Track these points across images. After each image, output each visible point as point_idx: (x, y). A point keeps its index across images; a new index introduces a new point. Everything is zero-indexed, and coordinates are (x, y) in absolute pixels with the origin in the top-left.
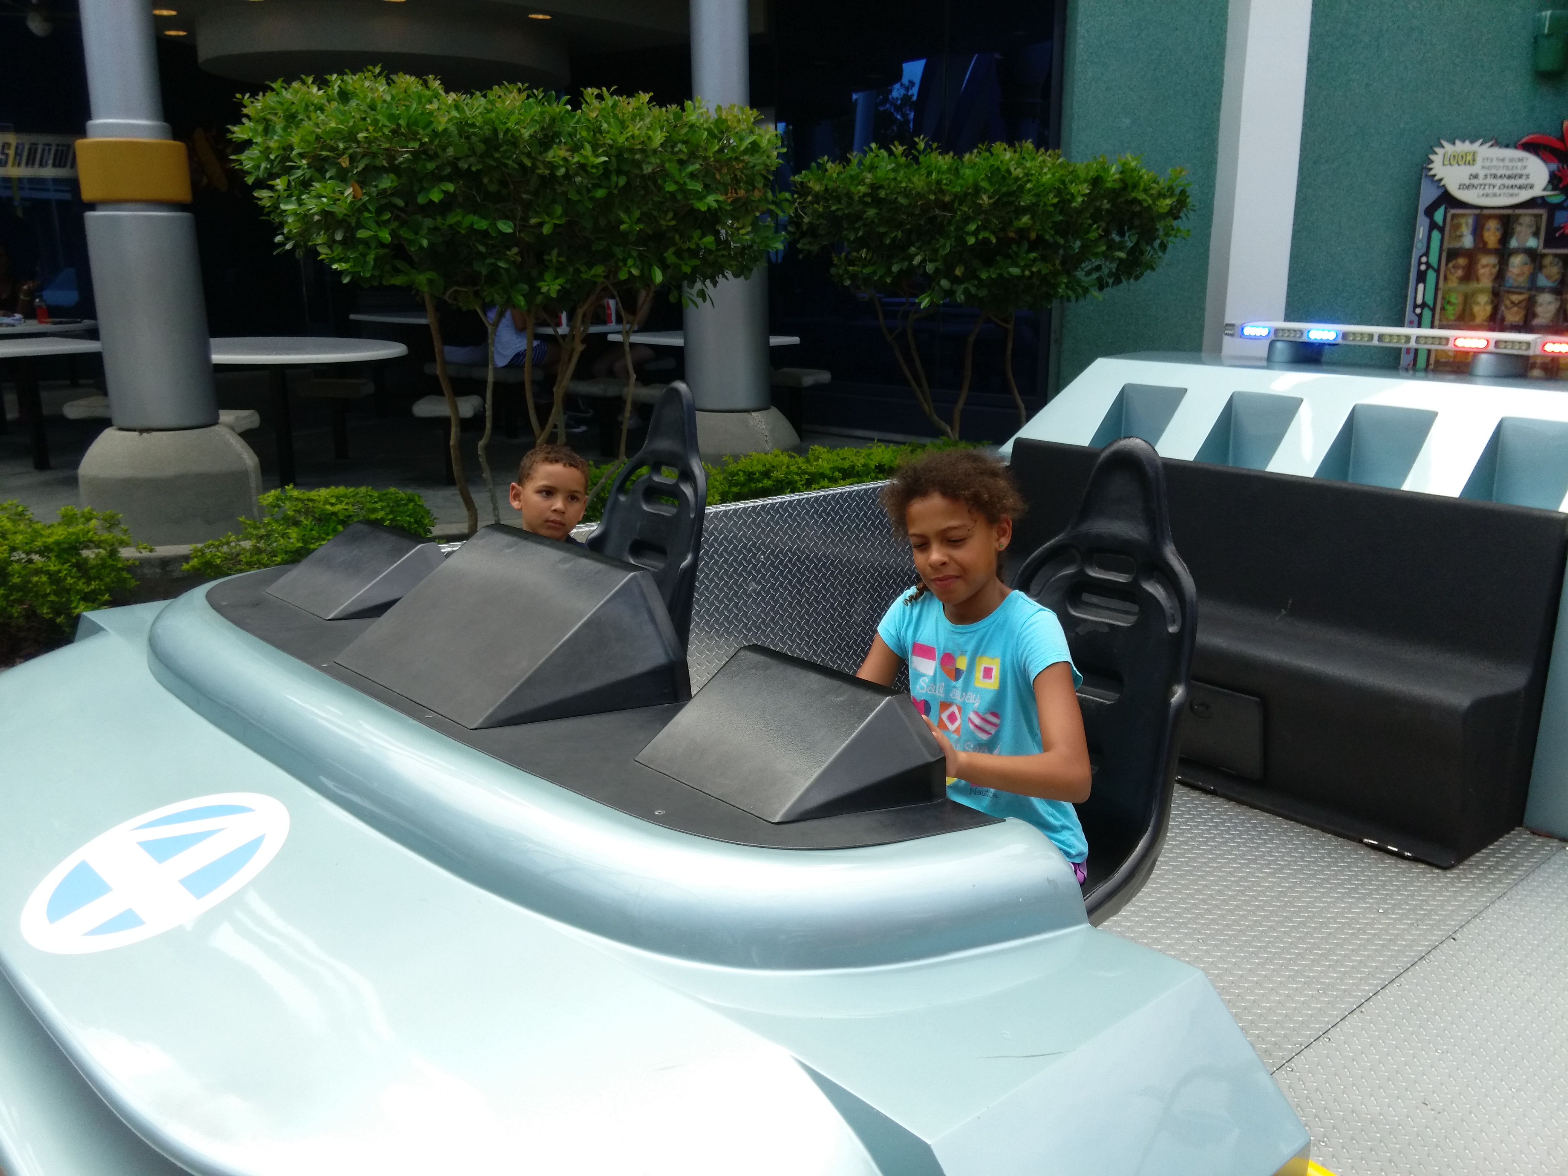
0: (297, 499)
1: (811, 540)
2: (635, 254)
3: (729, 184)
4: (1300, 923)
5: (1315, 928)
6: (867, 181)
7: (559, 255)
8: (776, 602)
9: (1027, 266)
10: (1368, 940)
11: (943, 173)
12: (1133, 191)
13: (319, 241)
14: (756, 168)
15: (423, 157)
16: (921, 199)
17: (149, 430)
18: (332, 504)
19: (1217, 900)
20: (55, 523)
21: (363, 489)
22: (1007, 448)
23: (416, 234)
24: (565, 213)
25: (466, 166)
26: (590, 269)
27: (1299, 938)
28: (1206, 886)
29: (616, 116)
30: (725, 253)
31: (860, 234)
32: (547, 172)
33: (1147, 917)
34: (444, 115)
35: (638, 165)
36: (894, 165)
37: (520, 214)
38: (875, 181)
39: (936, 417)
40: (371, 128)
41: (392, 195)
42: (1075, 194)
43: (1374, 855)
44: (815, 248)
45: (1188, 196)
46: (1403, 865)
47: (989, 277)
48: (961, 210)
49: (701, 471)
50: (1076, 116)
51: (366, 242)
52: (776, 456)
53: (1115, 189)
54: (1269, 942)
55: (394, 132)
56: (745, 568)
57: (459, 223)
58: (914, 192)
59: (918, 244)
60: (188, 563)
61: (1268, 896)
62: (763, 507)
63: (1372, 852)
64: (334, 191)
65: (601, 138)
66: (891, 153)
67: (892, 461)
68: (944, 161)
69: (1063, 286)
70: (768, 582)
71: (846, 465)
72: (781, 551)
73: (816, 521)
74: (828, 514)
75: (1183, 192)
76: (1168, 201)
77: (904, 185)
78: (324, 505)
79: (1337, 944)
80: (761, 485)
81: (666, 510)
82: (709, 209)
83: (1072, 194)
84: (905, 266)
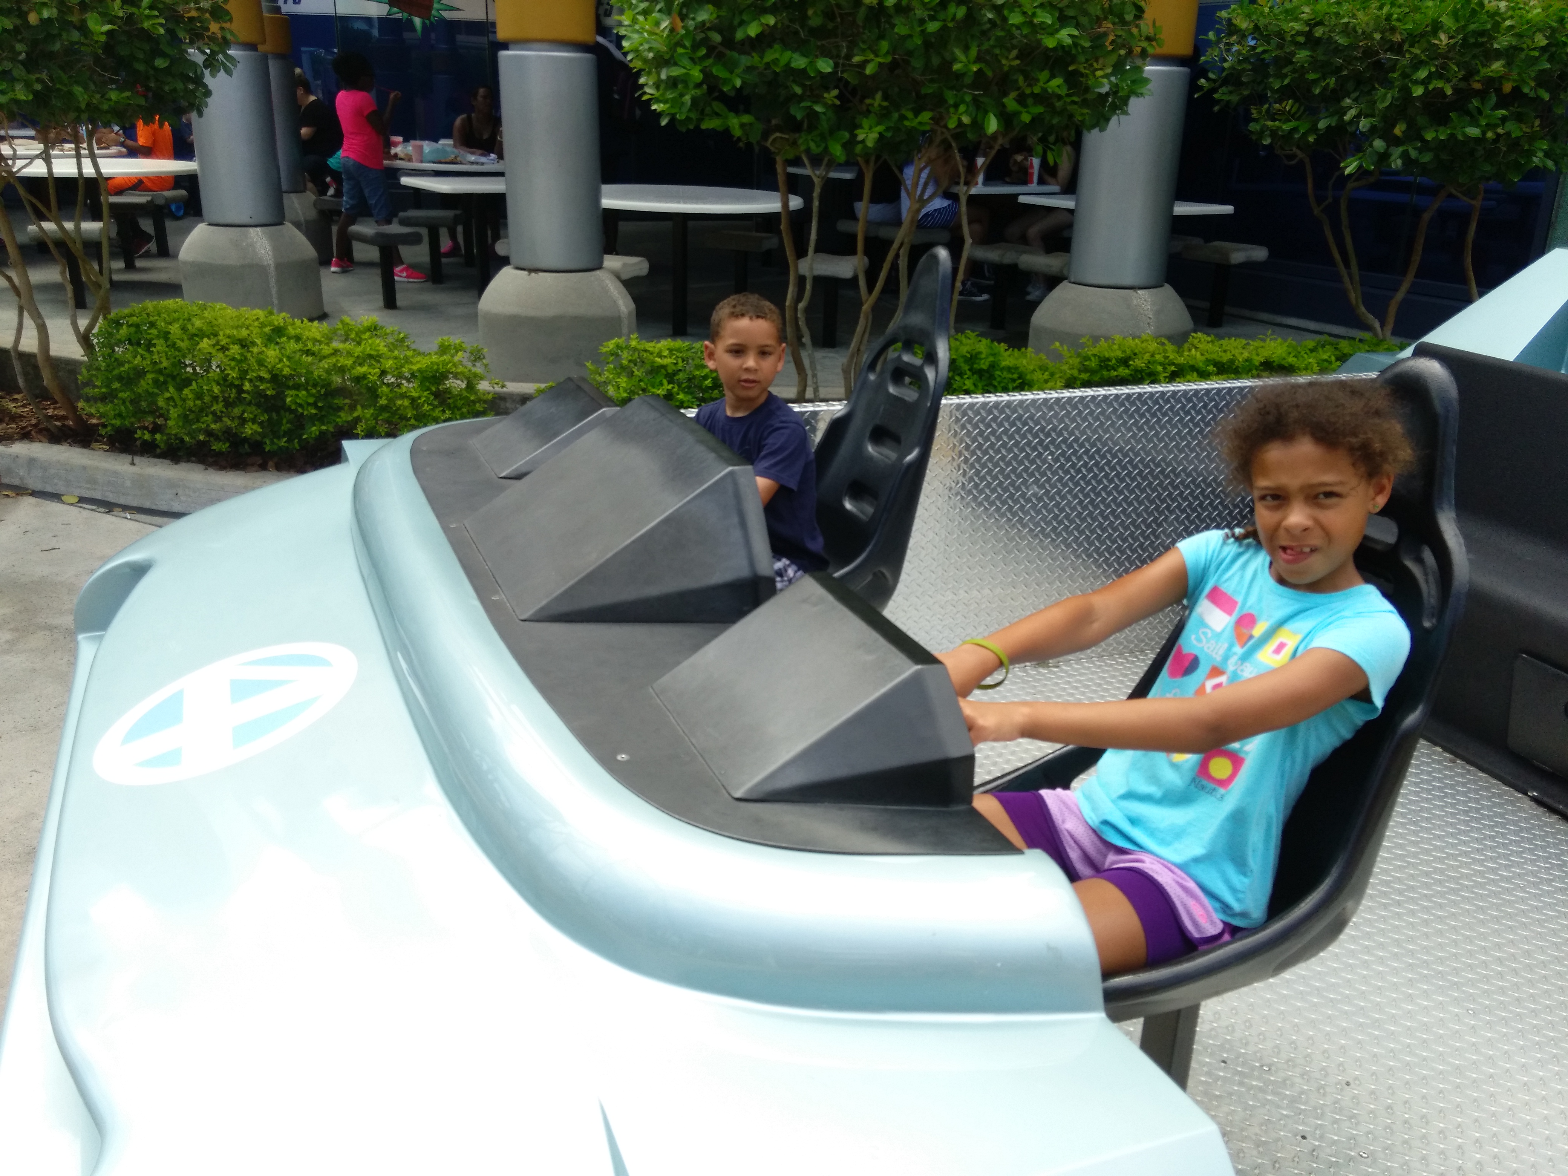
2: (968, 98)
7: (885, 97)
8: (1062, 510)
9: (1490, 127)
16: (1365, 39)
17: (536, 270)
22: (1406, 354)
23: (731, 72)
24: (893, 50)
26: (916, 116)
31: (1286, 82)
37: (844, 51)
38: (1312, 17)
39: (1363, 309)
41: (709, 29)
44: (1235, 98)
47: (1436, 139)
48: (1411, 53)
49: (943, 356)
52: (1145, 342)
57: (776, 61)
58: (1360, 31)
59: (1354, 95)
67: (1284, 357)
69: (1540, 154)
71: (1225, 358)
77: (1345, 20)
80: (1115, 373)
81: (909, 394)
82: (1060, 46)
84: (1333, 121)
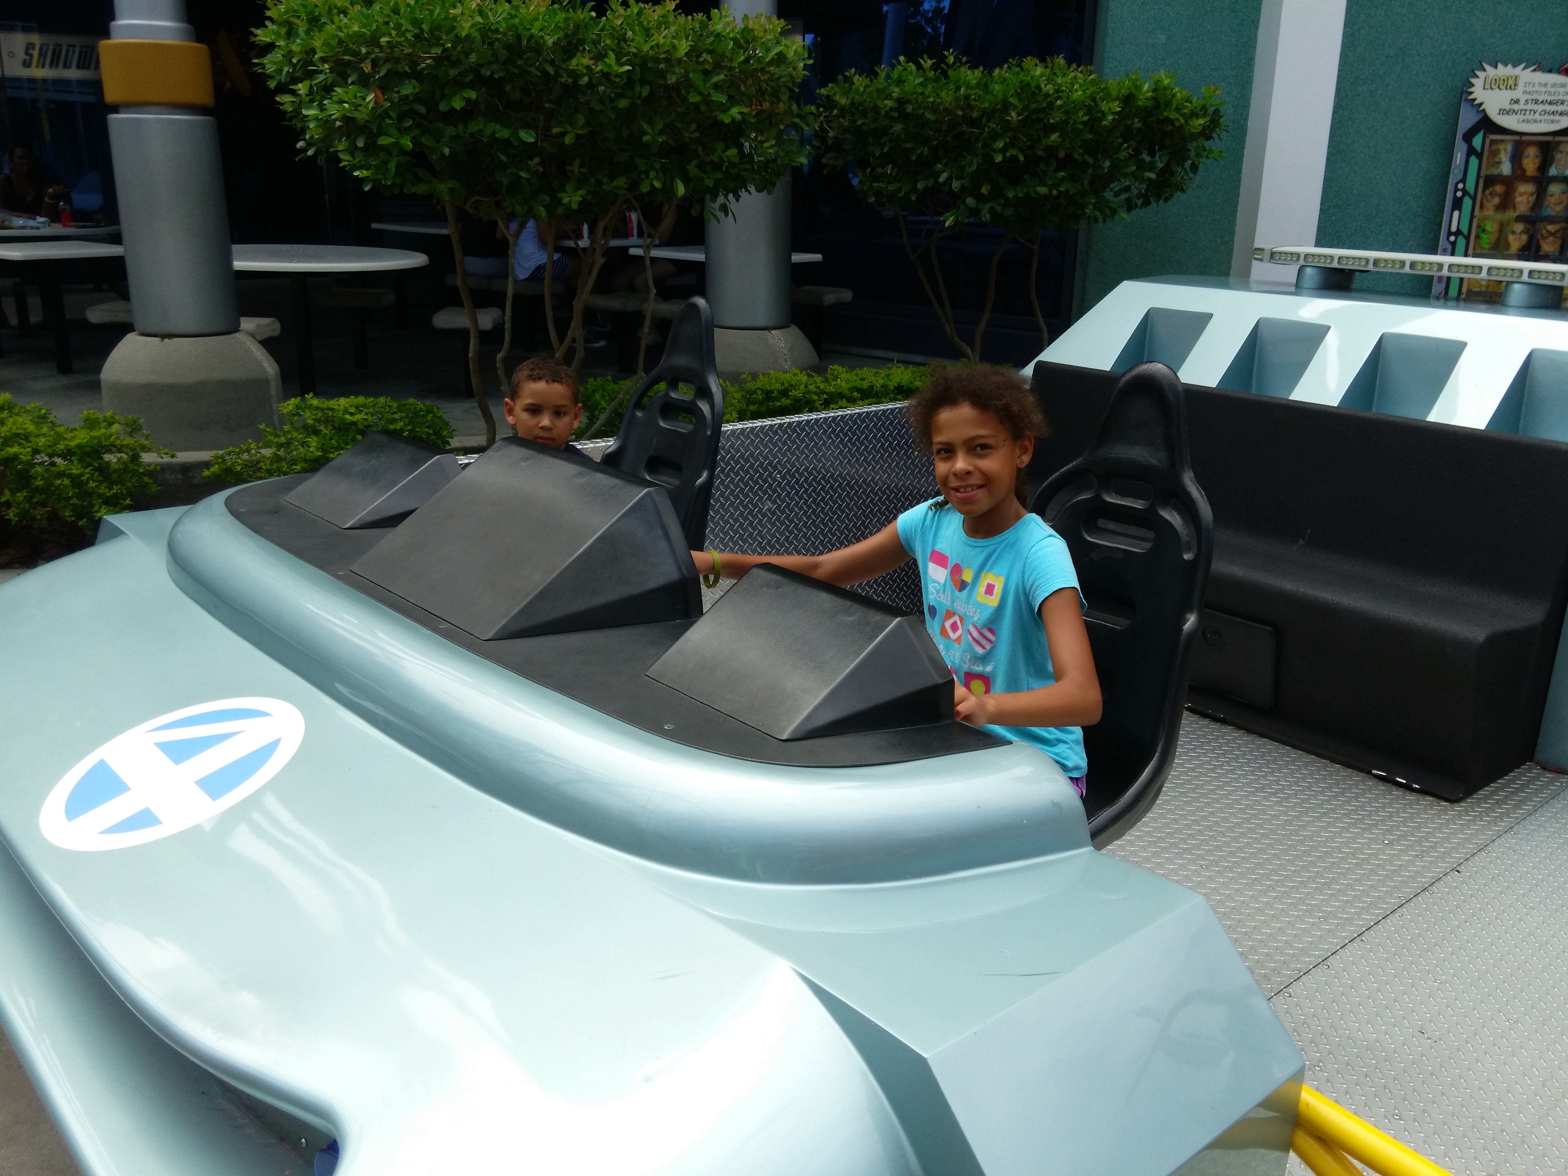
0: (317, 408)
1: (828, 460)
2: (657, 166)
3: (754, 97)
4: (1305, 851)
5: (1319, 857)
6: (894, 95)
7: (581, 166)
8: (791, 521)
9: (1055, 186)
10: (1371, 870)
11: (971, 88)
12: (1166, 111)
13: (341, 148)
14: (782, 80)
15: (445, 63)
16: (948, 115)
17: (171, 336)
18: (352, 414)
19: (1223, 827)
20: (78, 427)
21: (382, 400)
22: (1029, 370)
23: (438, 142)
24: (588, 123)
25: (488, 73)
26: (612, 182)
27: (1303, 867)
28: (1212, 813)
29: (641, 24)
30: (749, 167)
31: (886, 149)
32: (570, 80)
33: (1151, 842)
34: (467, 20)
35: (663, 74)
36: (922, 79)
37: (541, 123)
38: (902, 96)
39: (957, 339)
40: (394, 33)
41: (413, 101)
42: (1106, 112)
43: (1382, 787)
45: (1222, 116)
46: (1411, 797)
47: (1016, 196)
48: (989, 127)
49: (718, 388)
50: (1110, 31)
51: (387, 149)
52: (795, 375)
53: (1147, 107)
54: (1273, 870)
55: (416, 36)
56: (761, 487)
57: (480, 132)
58: (941, 107)
59: (944, 161)
60: (208, 469)
61: (1273, 824)
62: (781, 425)
63: (1380, 783)
64: (355, 97)
65: (626, 47)
66: (919, 67)
67: (912, 383)
68: (972, 76)
69: (1091, 207)
70: (783, 501)
71: (865, 384)
72: (797, 470)
73: (833, 441)
74: (846, 435)
75: (1216, 111)
76: (1201, 121)
77: (931, 99)
78: (343, 414)
79: (1340, 874)
80: (779, 404)
81: (684, 427)
82: (733, 121)
83: (1103, 113)
84: (931, 182)
